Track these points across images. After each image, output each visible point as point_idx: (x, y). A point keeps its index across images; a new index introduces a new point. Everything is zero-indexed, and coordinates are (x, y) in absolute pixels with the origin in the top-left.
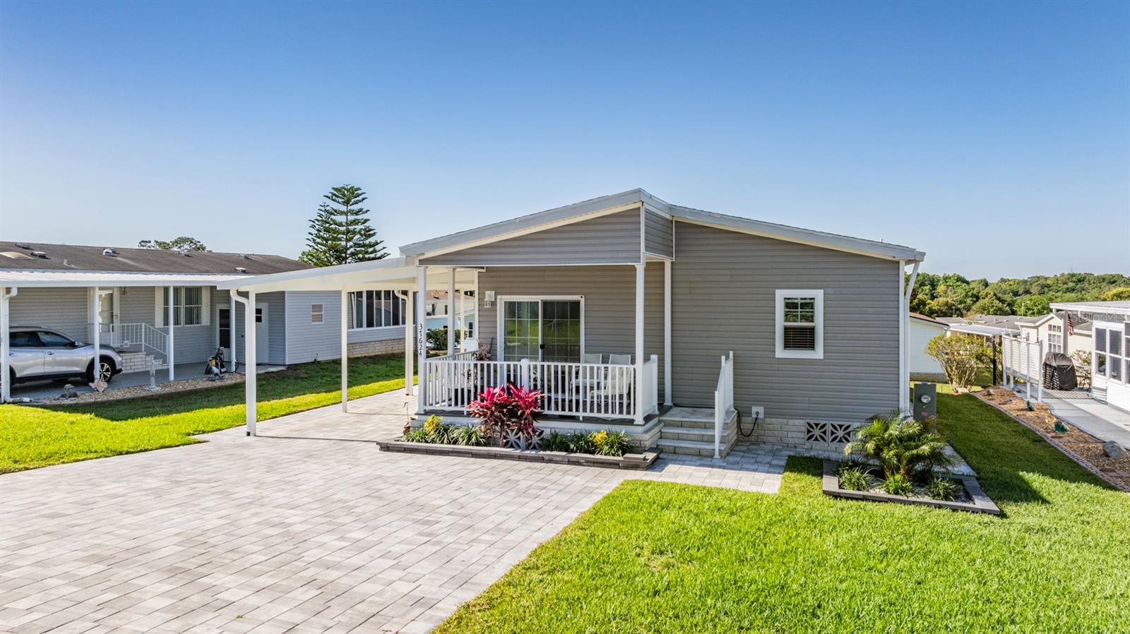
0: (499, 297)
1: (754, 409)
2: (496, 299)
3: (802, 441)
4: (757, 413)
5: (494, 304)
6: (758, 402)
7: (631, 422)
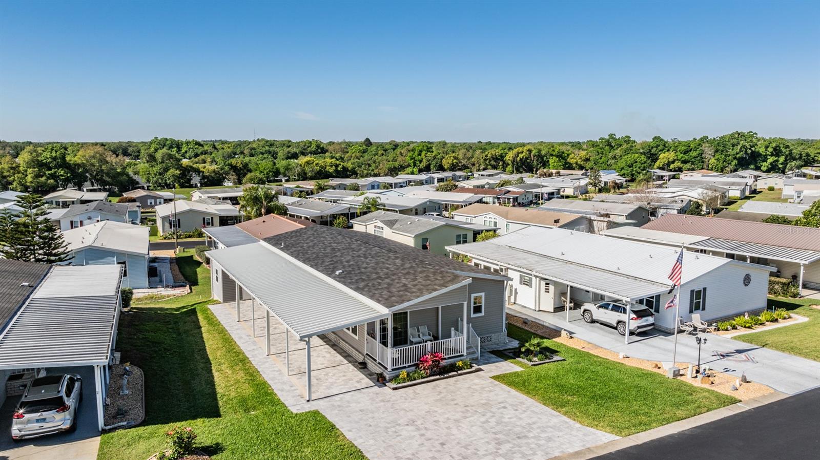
7: (462, 356)
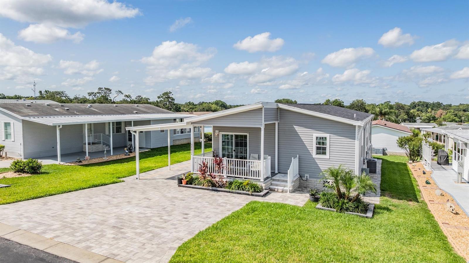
0: (220, 133)
1: (306, 175)
2: (219, 133)
3: (321, 187)
4: (307, 177)
5: (218, 135)
6: (307, 173)
